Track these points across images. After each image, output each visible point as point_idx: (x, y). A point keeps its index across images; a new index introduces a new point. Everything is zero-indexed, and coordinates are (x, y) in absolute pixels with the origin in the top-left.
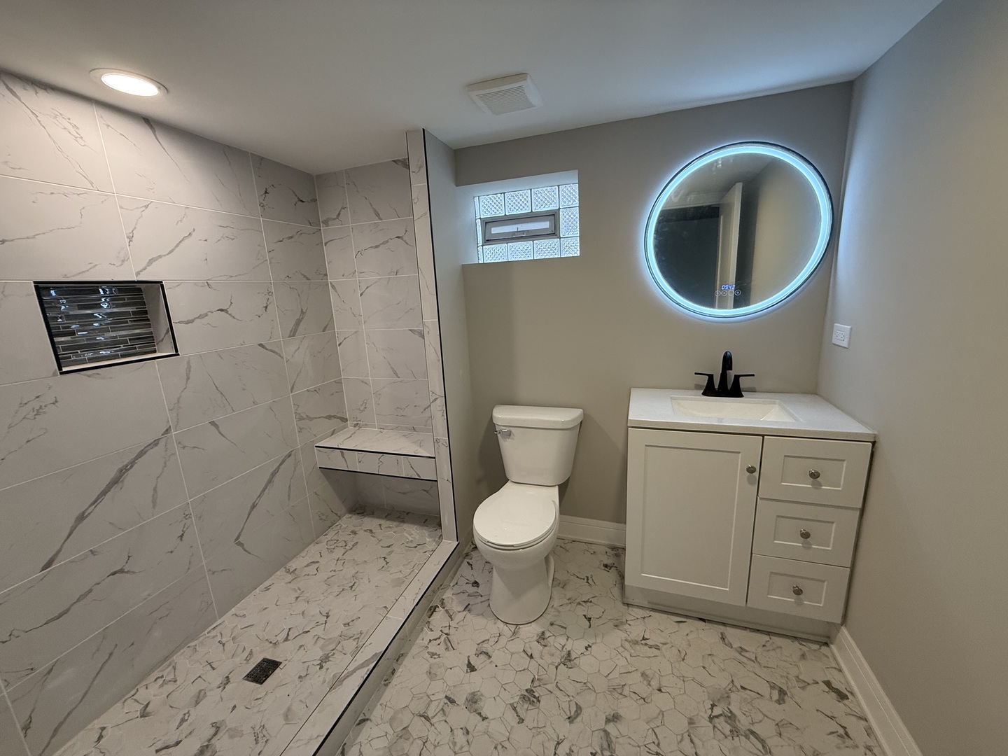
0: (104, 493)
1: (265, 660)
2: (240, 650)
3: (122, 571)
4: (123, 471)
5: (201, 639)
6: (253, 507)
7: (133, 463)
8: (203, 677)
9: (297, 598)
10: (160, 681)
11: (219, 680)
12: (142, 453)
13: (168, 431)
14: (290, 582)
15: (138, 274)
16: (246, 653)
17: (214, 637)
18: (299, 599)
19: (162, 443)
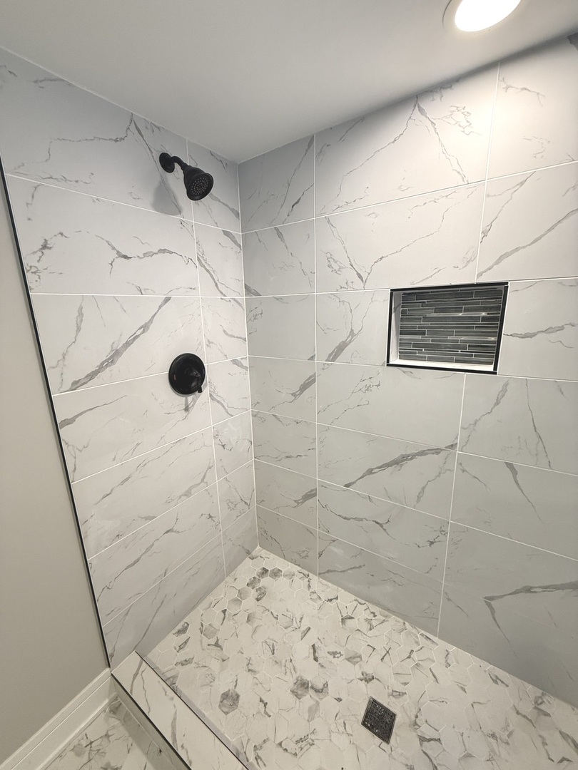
0: (388, 465)
1: (393, 716)
2: (404, 679)
3: (381, 525)
4: (405, 458)
5: (414, 631)
6: (528, 590)
7: (413, 456)
8: (374, 653)
9: (493, 736)
10: (371, 616)
11: (369, 671)
12: (422, 453)
13: (452, 446)
14: (518, 713)
15: (480, 275)
16: (400, 688)
17: (417, 643)
18: (491, 740)
19: (443, 454)
